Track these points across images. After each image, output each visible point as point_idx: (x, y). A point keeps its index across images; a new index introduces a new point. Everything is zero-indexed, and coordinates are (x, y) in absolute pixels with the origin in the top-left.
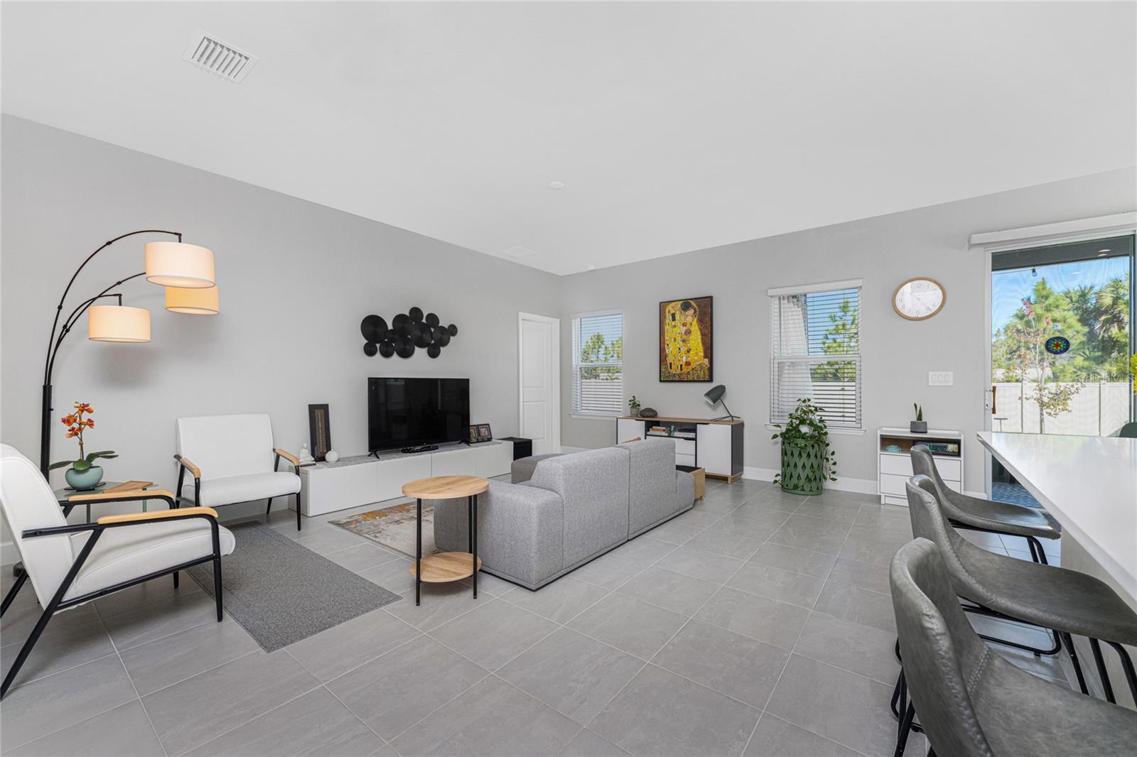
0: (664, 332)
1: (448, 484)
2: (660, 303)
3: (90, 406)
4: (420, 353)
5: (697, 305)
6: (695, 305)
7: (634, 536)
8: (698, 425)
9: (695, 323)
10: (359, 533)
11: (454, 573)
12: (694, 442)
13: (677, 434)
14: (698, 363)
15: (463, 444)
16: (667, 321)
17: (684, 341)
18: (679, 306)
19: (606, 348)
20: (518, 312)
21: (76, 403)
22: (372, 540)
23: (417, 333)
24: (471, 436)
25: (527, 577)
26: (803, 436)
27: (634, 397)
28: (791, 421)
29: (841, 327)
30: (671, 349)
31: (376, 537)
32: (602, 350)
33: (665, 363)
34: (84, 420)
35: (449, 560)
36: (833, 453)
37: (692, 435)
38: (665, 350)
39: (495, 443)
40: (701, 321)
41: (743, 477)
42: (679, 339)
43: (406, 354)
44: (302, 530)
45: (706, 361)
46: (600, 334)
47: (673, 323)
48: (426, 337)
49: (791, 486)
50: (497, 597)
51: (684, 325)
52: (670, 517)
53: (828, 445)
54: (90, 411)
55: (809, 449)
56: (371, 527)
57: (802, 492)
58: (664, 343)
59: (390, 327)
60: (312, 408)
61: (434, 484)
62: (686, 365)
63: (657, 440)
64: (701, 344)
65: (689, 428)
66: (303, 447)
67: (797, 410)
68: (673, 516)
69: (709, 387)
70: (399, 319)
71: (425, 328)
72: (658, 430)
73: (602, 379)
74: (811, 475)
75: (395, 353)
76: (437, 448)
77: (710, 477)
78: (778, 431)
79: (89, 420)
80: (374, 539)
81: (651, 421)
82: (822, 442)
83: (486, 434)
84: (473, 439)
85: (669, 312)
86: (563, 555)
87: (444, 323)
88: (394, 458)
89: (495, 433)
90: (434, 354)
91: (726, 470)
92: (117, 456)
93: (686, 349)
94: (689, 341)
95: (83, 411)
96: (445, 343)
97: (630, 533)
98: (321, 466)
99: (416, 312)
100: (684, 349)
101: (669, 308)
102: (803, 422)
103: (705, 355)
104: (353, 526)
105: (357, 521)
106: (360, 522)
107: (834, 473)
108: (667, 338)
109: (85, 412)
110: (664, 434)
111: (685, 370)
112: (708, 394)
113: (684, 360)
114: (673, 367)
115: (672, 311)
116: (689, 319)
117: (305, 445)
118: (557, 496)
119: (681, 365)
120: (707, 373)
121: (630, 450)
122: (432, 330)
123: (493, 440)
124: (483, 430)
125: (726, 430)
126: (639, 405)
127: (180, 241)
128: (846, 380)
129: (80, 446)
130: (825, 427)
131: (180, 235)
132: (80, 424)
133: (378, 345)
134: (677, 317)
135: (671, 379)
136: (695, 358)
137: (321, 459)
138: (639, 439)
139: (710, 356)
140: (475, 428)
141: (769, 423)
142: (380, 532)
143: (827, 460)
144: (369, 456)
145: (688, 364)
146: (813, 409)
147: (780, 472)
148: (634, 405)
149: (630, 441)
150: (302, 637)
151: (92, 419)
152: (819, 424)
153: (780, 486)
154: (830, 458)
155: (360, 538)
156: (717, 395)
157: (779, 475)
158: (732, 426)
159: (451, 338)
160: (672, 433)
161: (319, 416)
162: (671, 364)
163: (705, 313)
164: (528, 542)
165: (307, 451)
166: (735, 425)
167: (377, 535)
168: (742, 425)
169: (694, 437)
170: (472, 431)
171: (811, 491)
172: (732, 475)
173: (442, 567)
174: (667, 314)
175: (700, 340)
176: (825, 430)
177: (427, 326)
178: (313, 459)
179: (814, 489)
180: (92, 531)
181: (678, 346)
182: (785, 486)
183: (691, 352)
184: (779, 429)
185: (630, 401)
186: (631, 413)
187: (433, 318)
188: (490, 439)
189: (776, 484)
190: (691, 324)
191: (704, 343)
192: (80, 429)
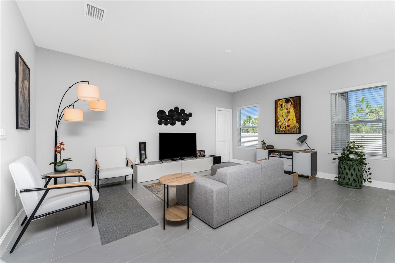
0: (277, 112)
1: (178, 177)
2: (275, 100)
3: (64, 143)
4: (178, 123)
5: (293, 100)
6: (292, 100)
7: (263, 204)
8: (294, 153)
9: (292, 108)
10: (152, 191)
11: (180, 217)
12: (292, 160)
13: (283, 156)
14: (293, 125)
15: (194, 158)
16: (279, 108)
17: (286, 116)
18: (284, 101)
19: (252, 121)
20: (216, 107)
21: (60, 142)
22: (155, 194)
23: (177, 116)
24: (197, 155)
25: (211, 222)
26: (352, 160)
27: (263, 140)
28: (344, 152)
29: (360, 109)
30: (280, 120)
31: (157, 194)
32: (251, 122)
33: (277, 126)
34: (61, 148)
35: (179, 209)
36: (369, 169)
37: (291, 157)
38: (278, 120)
39: (206, 158)
40: (294, 107)
41: (316, 176)
42: (284, 115)
43: (173, 124)
44: (134, 188)
45: (298, 125)
46: (250, 116)
47: (281, 109)
48: (181, 117)
49: (344, 183)
50: (198, 230)
51: (287, 109)
52: (281, 195)
53: (366, 164)
54: (64, 145)
55: (355, 166)
56: (157, 189)
57: (350, 187)
58: (277, 117)
59: (167, 114)
60: (140, 144)
61: (173, 177)
62: (287, 126)
63: (275, 160)
64: (295, 117)
65: (289, 154)
66: (137, 158)
67: (347, 147)
68: (282, 195)
69: (299, 136)
70: (171, 111)
71: (180, 114)
72: (274, 154)
73: (251, 133)
74: (356, 178)
75: (169, 124)
76: (184, 159)
77: (300, 176)
78: (336, 157)
79: (63, 148)
80: (156, 194)
81: (271, 150)
82: (362, 163)
83: (203, 154)
84: (198, 156)
85: (279, 104)
86: (228, 213)
87: (187, 112)
88: (168, 162)
89: (207, 154)
90: (183, 124)
91: (308, 174)
92: (72, 160)
93: (288, 119)
94: (289, 116)
95: (61, 145)
96: (187, 120)
97: (261, 202)
98: (143, 164)
99: (177, 108)
100: (286, 120)
101: (280, 102)
102: (351, 153)
103: (297, 122)
104: (151, 188)
105: (153, 186)
106: (154, 187)
107: (370, 178)
108: (278, 115)
109: (62, 145)
110: (277, 156)
111: (287, 128)
112: (298, 139)
113: (287, 124)
114: (281, 127)
115: (281, 104)
116: (289, 106)
117: (137, 157)
118: (226, 186)
119: (285, 127)
120: (298, 130)
121: (261, 165)
122: (183, 115)
123: (206, 156)
124: (202, 152)
125: (309, 155)
126: (266, 144)
127: (88, 84)
128: (364, 132)
129: (60, 157)
130: (364, 155)
131: (88, 82)
132: (60, 149)
133: (163, 121)
134: (283, 106)
135: (280, 132)
136: (292, 123)
137: (142, 162)
138: (266, 159)
139: (299, 122)
140: (199, 151)
141: (330, 153)
142: (159, 192)
143: (366, 172)
144: (160, 161)
145: (288, 126)
146: (357, 146)
147: (337, 176)
148: (264, 143)
149: (261, 160)
150: (117, 239)
151: (64, 147)
152: (360, 154)
153: (338, 182)
154: (367, 171)
155: (152, 194)
156: (303, 139)
157: (337, 177)
158: (311, 153)
159: (190, 118)
160: (281, 156)
161: (142, 146)
162: (280, 126)
163: (297, 104)
164: (212, 206)
165: (138, 159)
166: (313, 153)
167: (158, 193)
168: (316, 153)
169: (292, 158)
170: (198, 153)
171: (356, 186)
172: (311, 176)
173: (175, 213)
174: (278, 105)
175: (294, 115)
176: (364, 157)
177: (181, 113)
178: (140, 162)
179: (358, 186)
180: (45, 191)
181: (284, 118)
182: (341, 183)
183: (290, 121)
184: (337, 155)
185: (262, 142)
186: (262, 147)
187: (183, 111)
188: (204, 156)
189: (335, 182)
190: (290, 108)
191: (296, 117)
192: (60, 151)
